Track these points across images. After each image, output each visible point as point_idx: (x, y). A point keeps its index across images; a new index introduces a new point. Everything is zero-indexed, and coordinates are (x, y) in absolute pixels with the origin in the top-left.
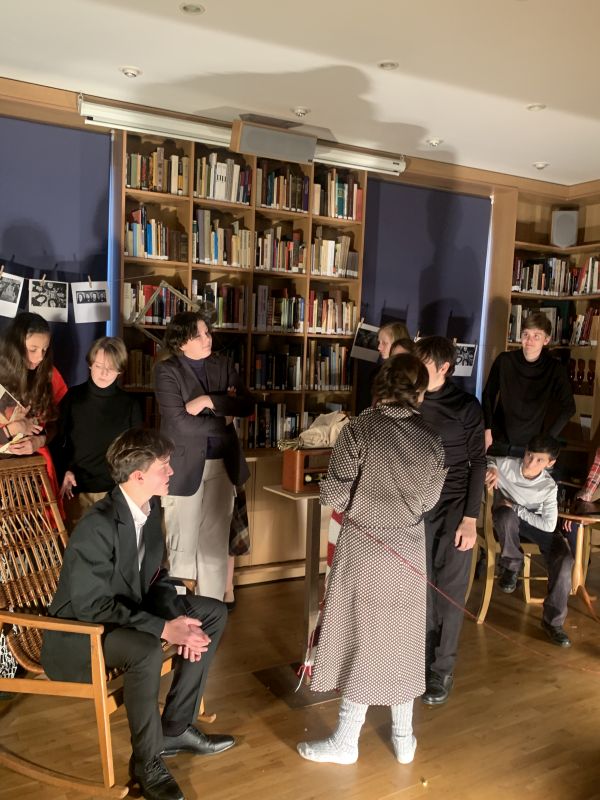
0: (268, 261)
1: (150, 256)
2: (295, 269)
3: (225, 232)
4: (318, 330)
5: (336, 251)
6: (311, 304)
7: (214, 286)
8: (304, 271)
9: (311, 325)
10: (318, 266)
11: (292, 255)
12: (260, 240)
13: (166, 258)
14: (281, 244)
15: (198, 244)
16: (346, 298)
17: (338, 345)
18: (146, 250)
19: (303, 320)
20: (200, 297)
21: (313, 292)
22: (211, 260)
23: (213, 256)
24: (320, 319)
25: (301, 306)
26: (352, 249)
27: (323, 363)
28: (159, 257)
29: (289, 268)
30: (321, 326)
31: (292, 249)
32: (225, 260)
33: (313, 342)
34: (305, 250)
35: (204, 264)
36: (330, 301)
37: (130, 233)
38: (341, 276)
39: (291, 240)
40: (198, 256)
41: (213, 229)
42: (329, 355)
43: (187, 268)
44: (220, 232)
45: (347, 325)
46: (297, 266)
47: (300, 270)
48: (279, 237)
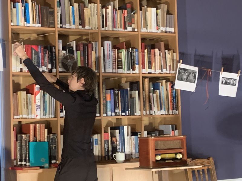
0: (110, 24)
1: (28, 25)
2: (129, 29)
3: (79, 5)
4: (149, 70)
5: (157, 15)
6: (143, 52)
7: (74, 44)
8: (136, 30)
9: (144, 68)
10: (146, 26)
11: (126, 20)
12: (104, 9)
13: (40, 25)
14: (118, 12)
15: (61, 15)
16: (167, 48)
17: (164, 81)
18: (26, 21)
19: (138, 64)
20: (64, 52)
21: (143, 44)
22: (70, 25)
23: (72, 22)
24: (150, 63)
25: (135, 54)
26: (168, 13)
27: (155, 95)
28: (35, 25)
29: (125, 28)
30: (151, 68)
31: (126, 15)
32: (80, 25)
33: (146, 80)
34: (136, 15)
35: (66, 28)
36: (157, 50)
37: (14, 10)
38: (162, 32)
39: (126, 9)
40: (61, 23)
41: (71, 4)
42: (158, 89)
43: (54, 31)
44: (76, 5)
45: (170, 66)
46: (131, 26)
47: (133, 29)
48: (117, 7)
